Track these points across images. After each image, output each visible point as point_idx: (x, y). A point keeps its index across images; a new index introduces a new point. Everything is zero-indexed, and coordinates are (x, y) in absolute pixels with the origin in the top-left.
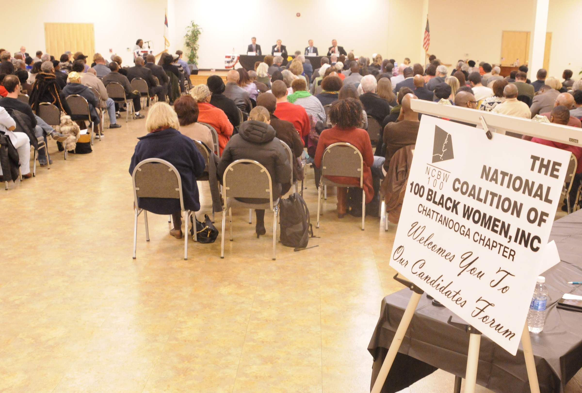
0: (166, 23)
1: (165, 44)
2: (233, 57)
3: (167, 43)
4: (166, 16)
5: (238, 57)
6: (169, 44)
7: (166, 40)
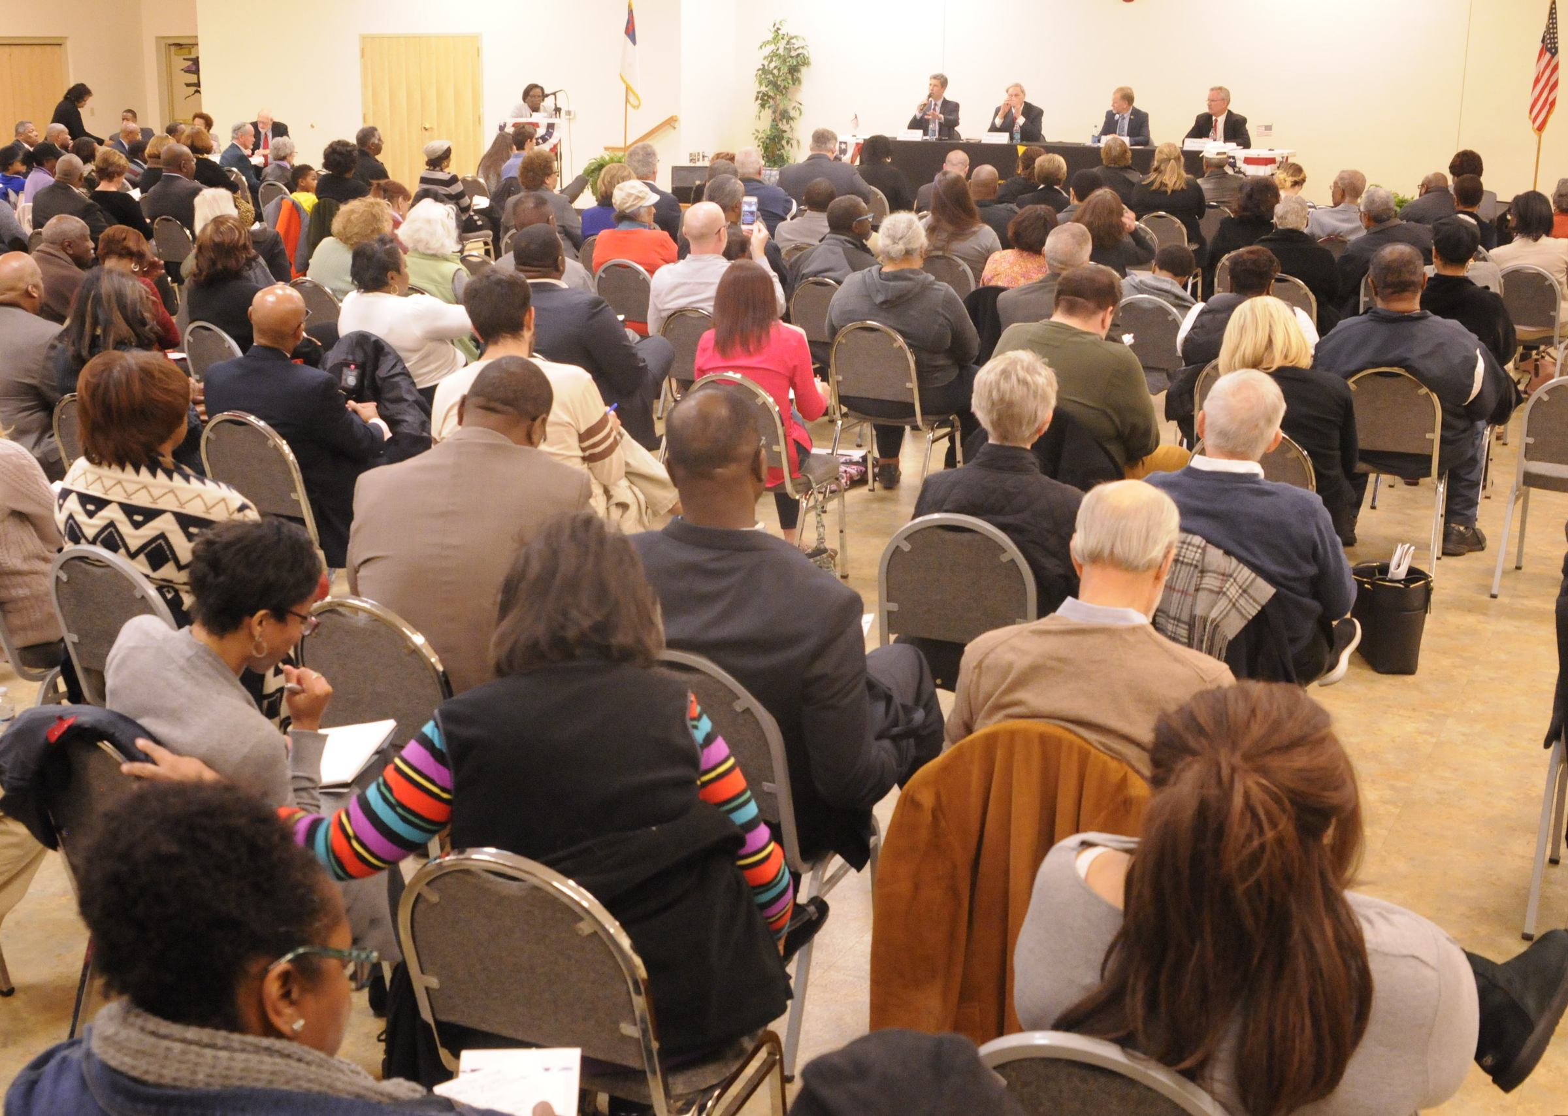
0: (630, 31)
1: (627, 101)
2: (843, 146)
3: (632, 99)
4: (629, 6)
5: (857, 144)
6: (638, 98)
7: (628, 88)
